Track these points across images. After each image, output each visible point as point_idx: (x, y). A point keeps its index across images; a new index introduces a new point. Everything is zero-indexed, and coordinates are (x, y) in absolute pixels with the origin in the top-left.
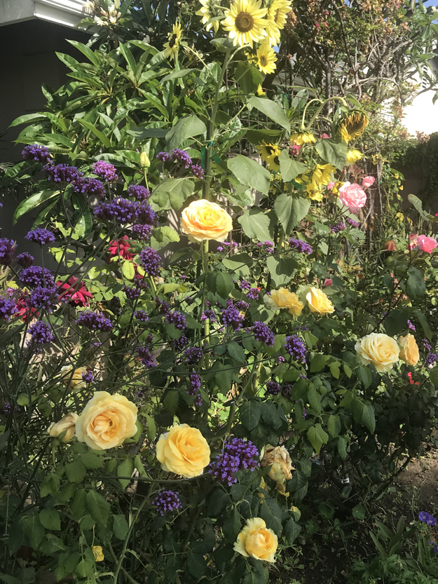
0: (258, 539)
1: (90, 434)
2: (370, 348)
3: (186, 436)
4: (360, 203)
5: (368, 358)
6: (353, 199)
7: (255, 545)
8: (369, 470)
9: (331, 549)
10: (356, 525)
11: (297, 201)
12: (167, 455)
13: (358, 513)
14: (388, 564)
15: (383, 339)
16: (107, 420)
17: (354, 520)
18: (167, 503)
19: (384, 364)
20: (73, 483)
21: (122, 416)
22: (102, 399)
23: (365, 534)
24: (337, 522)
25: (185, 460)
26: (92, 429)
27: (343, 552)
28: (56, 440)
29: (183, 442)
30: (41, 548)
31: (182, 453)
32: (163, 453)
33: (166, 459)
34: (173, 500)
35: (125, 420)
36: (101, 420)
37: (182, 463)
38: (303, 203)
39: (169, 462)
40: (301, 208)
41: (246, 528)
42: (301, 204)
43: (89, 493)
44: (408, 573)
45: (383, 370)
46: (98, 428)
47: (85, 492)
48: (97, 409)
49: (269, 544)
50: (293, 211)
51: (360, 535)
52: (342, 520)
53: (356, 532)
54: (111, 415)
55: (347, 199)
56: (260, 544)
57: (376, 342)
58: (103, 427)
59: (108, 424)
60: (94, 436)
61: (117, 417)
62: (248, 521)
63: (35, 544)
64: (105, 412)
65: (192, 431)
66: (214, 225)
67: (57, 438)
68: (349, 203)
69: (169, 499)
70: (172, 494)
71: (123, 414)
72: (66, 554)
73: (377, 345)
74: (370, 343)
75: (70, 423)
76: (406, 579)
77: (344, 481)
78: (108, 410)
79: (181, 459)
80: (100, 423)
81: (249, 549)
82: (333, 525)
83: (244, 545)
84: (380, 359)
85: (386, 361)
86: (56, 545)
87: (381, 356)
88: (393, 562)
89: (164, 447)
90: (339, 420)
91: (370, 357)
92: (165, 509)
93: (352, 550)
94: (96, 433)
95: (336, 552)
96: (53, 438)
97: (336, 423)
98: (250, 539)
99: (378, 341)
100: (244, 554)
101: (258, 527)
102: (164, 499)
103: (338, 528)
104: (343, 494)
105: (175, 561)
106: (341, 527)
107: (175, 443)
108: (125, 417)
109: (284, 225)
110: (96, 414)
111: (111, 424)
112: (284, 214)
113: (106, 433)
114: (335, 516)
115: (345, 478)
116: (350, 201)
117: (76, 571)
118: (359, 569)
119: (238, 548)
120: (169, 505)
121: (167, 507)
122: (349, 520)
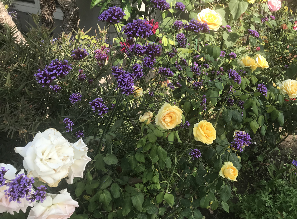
0: (231, 171)
1: (163, 122)
2: (287, 86)
3: (206, 126)
4: (278, 8)
5: (286, 92)
6: (275, 6)
7: (229, 174)
8: (269, 139)
9: (246, 174)
10: (258, 164)
11: (241, 3)
12: (198, 134)
13: (260, 158)
14: (278, 183)
15: (293, 83)
16: (170, 117)
17: (257, 161)
18: (196, 154)
19: (294, 94)
20: (151, 143)
21: (177, 115)
22: (168, 107)
23: (262, 168)
24: (249, 162)
25: (206, 136)
26: (164, 120)
27: (252, 176)
28: (143, 123)
29: (205, 128)
30: (135, 169)
31: (205, 133)
32: (197, 133)
33: (197, 135)
34: (198, 153)
35: (178, 117)
36: (168, 116)
37: (205, 138)
38: (244, 4)
39: (199, 137)
40: (243, 7)
41: (224, 166)
42: (243, 5)
43: (159, 148)
44: (287, 187)
45: (292, 97)
46: (166, 120)
47: (157, 147)
48: (166, 112)
49: (235, 173)
50: (239, 8)
51: (260, 168)
52: (252, 161)
53: (258, 167)
54: (172, 114)
55: (271, 5)
56: (232, 173)
57: (290, 84)
58: (168, 119)
59: (170, 118)
60: (165, 123)
61: (174, 116)
62: (225, 163)
63: (133, 168)
64: (169, 113)
65: (208, 124)
66: (214, 22)
67: (144, 123)
68: (273, 7)
69: (197, 153)
70: (198, 150)
71: (177, 114)
72: (147, 173)
73: (291, 85)
74: (287, 84)
75: (149, 116)
76: (286, 190)
77: (253, 143)
78: (170, 112)
79: (205, 136)
80: (167, 118)
81: (226, 175)
82: (248, 163)
83: (224, 174)
84: (292, 92)
85: (294, 93)
86: (142, 169)
87: (292, 91)
88: (281, 182)
89: (197, 130)
90: (264, 118)
91: (287, 91)
92: (195, 157)
93: (256, 175)
94: (165, 122)
95: (248, 176)
96: (142, 122)
97: (262, 119)
98: (227, 171)
99: (291, 83)
100: (224, 177)
101: (230, 166)
102: (195, 152)
103: (250, 165)
104: (255, 150)
105: (190, 178)
106: (252, 165)
107: (201, 128)
108: (178, 116)
109: (234, 15)
110: (166, 113)
111: (171, 118)
112: (234, 9)
113: (169, 122)
114: (249, 159)
115: (254, 142)
116: (273, 6)
117: (152, 180)
118: (264, 184)
119: (221, 174)
120: (197, 155)
121: (196, 156)
122: (255, 162)
